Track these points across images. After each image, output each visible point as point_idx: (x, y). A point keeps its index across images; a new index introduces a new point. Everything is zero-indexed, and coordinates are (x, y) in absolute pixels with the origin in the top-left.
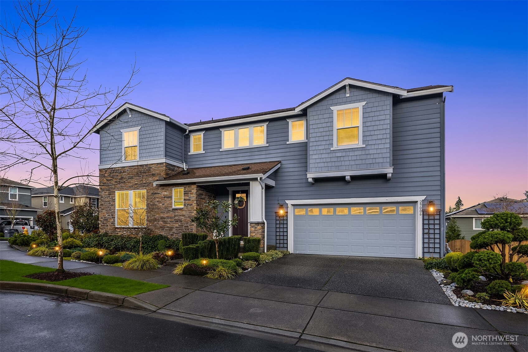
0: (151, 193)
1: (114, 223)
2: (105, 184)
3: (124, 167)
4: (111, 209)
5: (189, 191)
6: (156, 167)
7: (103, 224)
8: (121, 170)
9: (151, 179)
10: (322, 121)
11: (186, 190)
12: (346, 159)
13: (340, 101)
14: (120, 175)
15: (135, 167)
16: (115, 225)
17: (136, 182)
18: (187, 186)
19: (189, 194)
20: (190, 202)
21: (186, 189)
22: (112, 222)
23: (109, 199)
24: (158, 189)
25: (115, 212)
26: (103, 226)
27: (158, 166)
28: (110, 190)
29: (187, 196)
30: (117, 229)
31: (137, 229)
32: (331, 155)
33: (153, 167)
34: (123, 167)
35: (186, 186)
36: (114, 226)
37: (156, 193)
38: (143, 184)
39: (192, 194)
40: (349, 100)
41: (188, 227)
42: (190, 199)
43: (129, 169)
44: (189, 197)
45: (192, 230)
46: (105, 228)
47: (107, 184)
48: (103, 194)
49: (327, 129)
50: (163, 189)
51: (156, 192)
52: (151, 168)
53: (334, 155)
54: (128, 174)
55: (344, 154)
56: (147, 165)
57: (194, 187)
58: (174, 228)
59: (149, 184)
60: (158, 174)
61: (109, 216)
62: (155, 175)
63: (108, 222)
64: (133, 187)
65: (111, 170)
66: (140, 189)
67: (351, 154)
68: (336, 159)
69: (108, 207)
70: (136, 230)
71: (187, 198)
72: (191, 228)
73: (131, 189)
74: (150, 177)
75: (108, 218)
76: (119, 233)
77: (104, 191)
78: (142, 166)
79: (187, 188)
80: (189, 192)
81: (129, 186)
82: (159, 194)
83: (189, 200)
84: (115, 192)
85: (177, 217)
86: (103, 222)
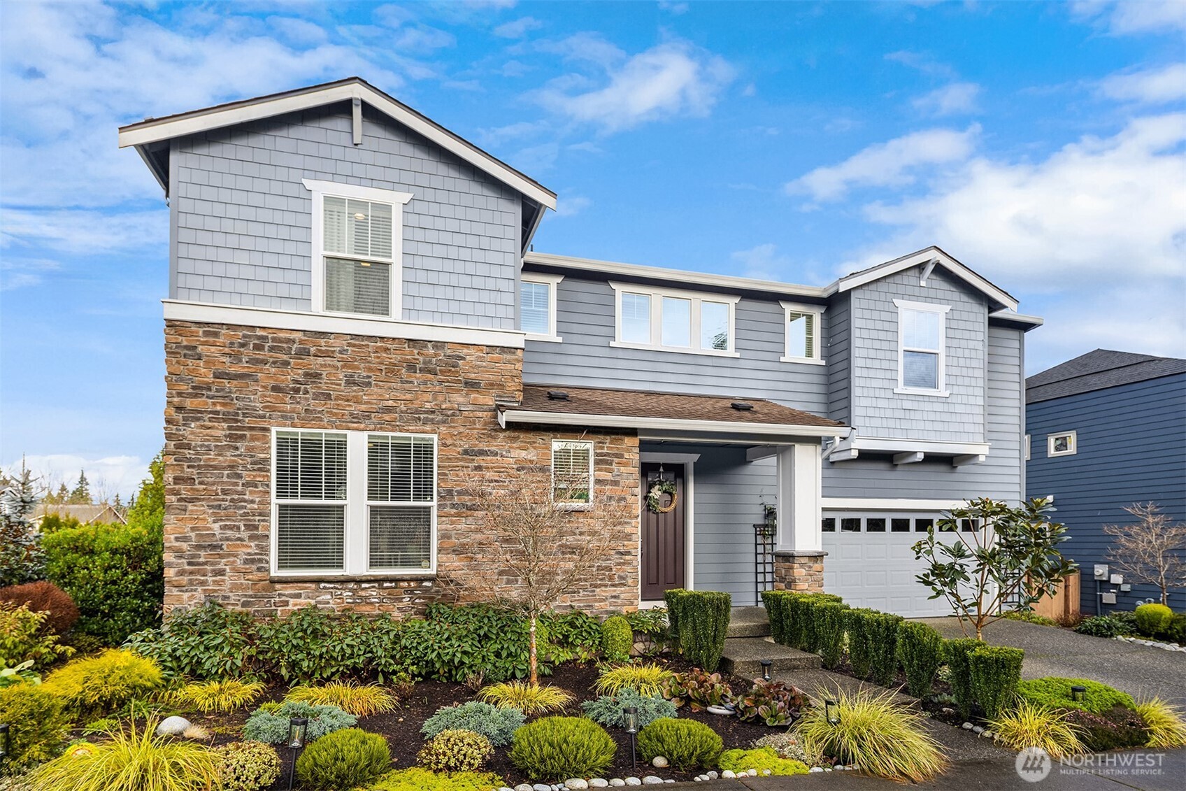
0: (460, 449)
1: (260, 561)
2: (210, 389)
3: (323, 333)
4: (245, 501)
5: (617, 456)
6: (481, 359)
7: (190, 564)
8: (301, 342)
9: (461, 400)
10: (879, 325)
11: (605, 451)
12: (918, 415)
13: (909, 290)
14: (295, 364)
15: (379, 344)
16: (268, 571)
17: (390, 403)
18: (608, 437)
19: (614, 464)
20: (617, 491)
21: (602, 448)
22: (249, 554)
23: (229, 456)
24: (494, 438)
25: (269, 515)
26: (191, 573)
27: (492, 358)
28: (237, 421)
29: (606, 470)
30: (278, 586)
31: (391, 581)
32: (893, 404)
33: (472, 356)
34: (316, 333)
35: (602, 437)
36: (260, 574)
37: (482, 453)
38: (426, 412)
39: (625, 465)
40: (924, 293)
41: (611, 569)
42: (619, 481)
43: (349, 345)
44: (615, 473)
45: (624, 579)
46: (203, 583)
47: (217, 390)
48: (192, 433)
49: (885, 345)
50: (515, 439)
51: (483, 446)
52: (463, 358)
53: (899, 404)
54: (343, 367)
55: (915, 405)
56: (439, 345)
57: (632, 442)
58: (559, 575)
59: (453, 415)
60: (492, 385)
61: (229, 533)
62: (479, 388)
63: (221, 556)
64: (369, 417)
65: (245, 336)
66: (407, 431)
67: (928, 407)
68: (900, 414)
69: (224, 492)
70: (386, 585)
71: (608, 476)
72: (622, 574)
73: (362, 426)
74: (459, 391)
75: (228, 539)
76: (291, 601)
77: (198, 419)
78: (417, 346)
79: (607, 445)
80: (616, 460)
81: (351, 414)
82: (496, 454)
83: (616, 483)
84: (267, 430)
85: (571, 538)
86: (193, 556)
